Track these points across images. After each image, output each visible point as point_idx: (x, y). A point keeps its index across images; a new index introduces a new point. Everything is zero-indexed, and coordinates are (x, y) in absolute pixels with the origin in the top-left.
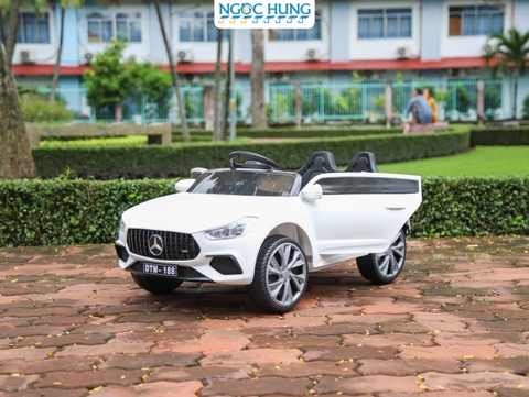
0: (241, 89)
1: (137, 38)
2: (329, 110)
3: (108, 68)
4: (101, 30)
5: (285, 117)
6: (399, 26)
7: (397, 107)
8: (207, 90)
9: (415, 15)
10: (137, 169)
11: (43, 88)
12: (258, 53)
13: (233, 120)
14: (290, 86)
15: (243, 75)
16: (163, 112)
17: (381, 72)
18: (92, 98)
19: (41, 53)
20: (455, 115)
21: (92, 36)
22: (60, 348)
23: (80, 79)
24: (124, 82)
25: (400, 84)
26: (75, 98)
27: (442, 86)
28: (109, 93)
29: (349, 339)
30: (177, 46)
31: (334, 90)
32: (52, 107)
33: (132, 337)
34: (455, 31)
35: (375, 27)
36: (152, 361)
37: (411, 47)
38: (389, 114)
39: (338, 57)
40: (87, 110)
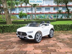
0: (34, 15)
1: (24, 11)
2: (42, 17)
3: (21, 14)
4: (20, 10)
5: (38, 18)
6: (49, 9)
7: (49, 17)
8: (30, 16)
9: (50, 8)
10: (23, 23)
11: (15, 16)
12: (35, 12)
13: (33, 18)
14: (38, 15)
15: (34, 14)
16: (26, 18)
17: (47, 14)
18: (19, 16)
19: (15, 12)
20: (54, 18)
21: (19, 11)
22: (7, 49)
23: (18, 15)
24: (22, 15)
25: (49, 15)
26: (18, 16)
27: (53, 15)
28: (21, 16)
29: (48, 48)
30: (28, 11)
31: (43, 15)
32: (15, 17)
33: (17, 47)
34: (54, 10)
35: (47, 9)
36: (19, 52)
37: (50, 11)
38: (48, 18)
39: (43, 12)
40: (19, 18)
